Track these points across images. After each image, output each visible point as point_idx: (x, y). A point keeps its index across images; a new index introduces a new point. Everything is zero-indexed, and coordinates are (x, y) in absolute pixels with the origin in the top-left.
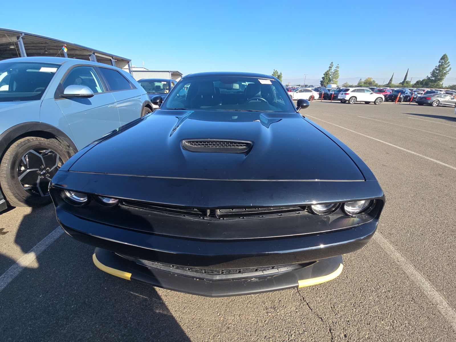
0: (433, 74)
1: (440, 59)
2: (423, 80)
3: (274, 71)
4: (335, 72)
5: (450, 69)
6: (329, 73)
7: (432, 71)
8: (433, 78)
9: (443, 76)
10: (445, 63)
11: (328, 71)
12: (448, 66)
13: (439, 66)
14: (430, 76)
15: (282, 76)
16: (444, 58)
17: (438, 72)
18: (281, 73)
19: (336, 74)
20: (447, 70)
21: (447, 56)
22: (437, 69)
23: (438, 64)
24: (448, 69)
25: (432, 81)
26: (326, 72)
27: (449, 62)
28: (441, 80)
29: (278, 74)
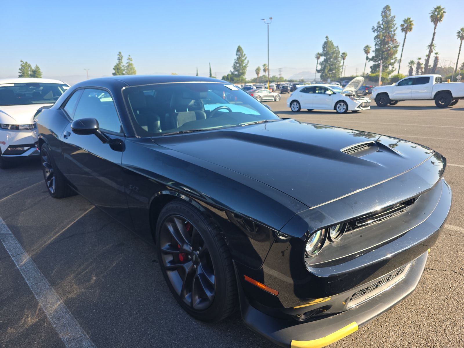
0: (235, 67)
1: (236, 51)
2: (228, 75)
3: (21, 63)
4: (128, 66)
5: (248, 61)
6: (120, 67)
7: (232, 65)
8: (236, 73)
9: (244, 69)
10: (241, 56)
11: (118, 65)
12: (246, 58)
13: (238, 59)
14: (232, 70)
15: (41, 71)
16: (239, 50)
17: (238, 65)
18: (37, 67)
19: (131, 69)
20: (246, 63)
21: (241, 48)
22: (237, 63)
23: (236, 57)
24: (246, 61)
25: (236, 76)
26: (116, 66)
27: (245, 55)
28: (243, 73)
29: (31, 68)
